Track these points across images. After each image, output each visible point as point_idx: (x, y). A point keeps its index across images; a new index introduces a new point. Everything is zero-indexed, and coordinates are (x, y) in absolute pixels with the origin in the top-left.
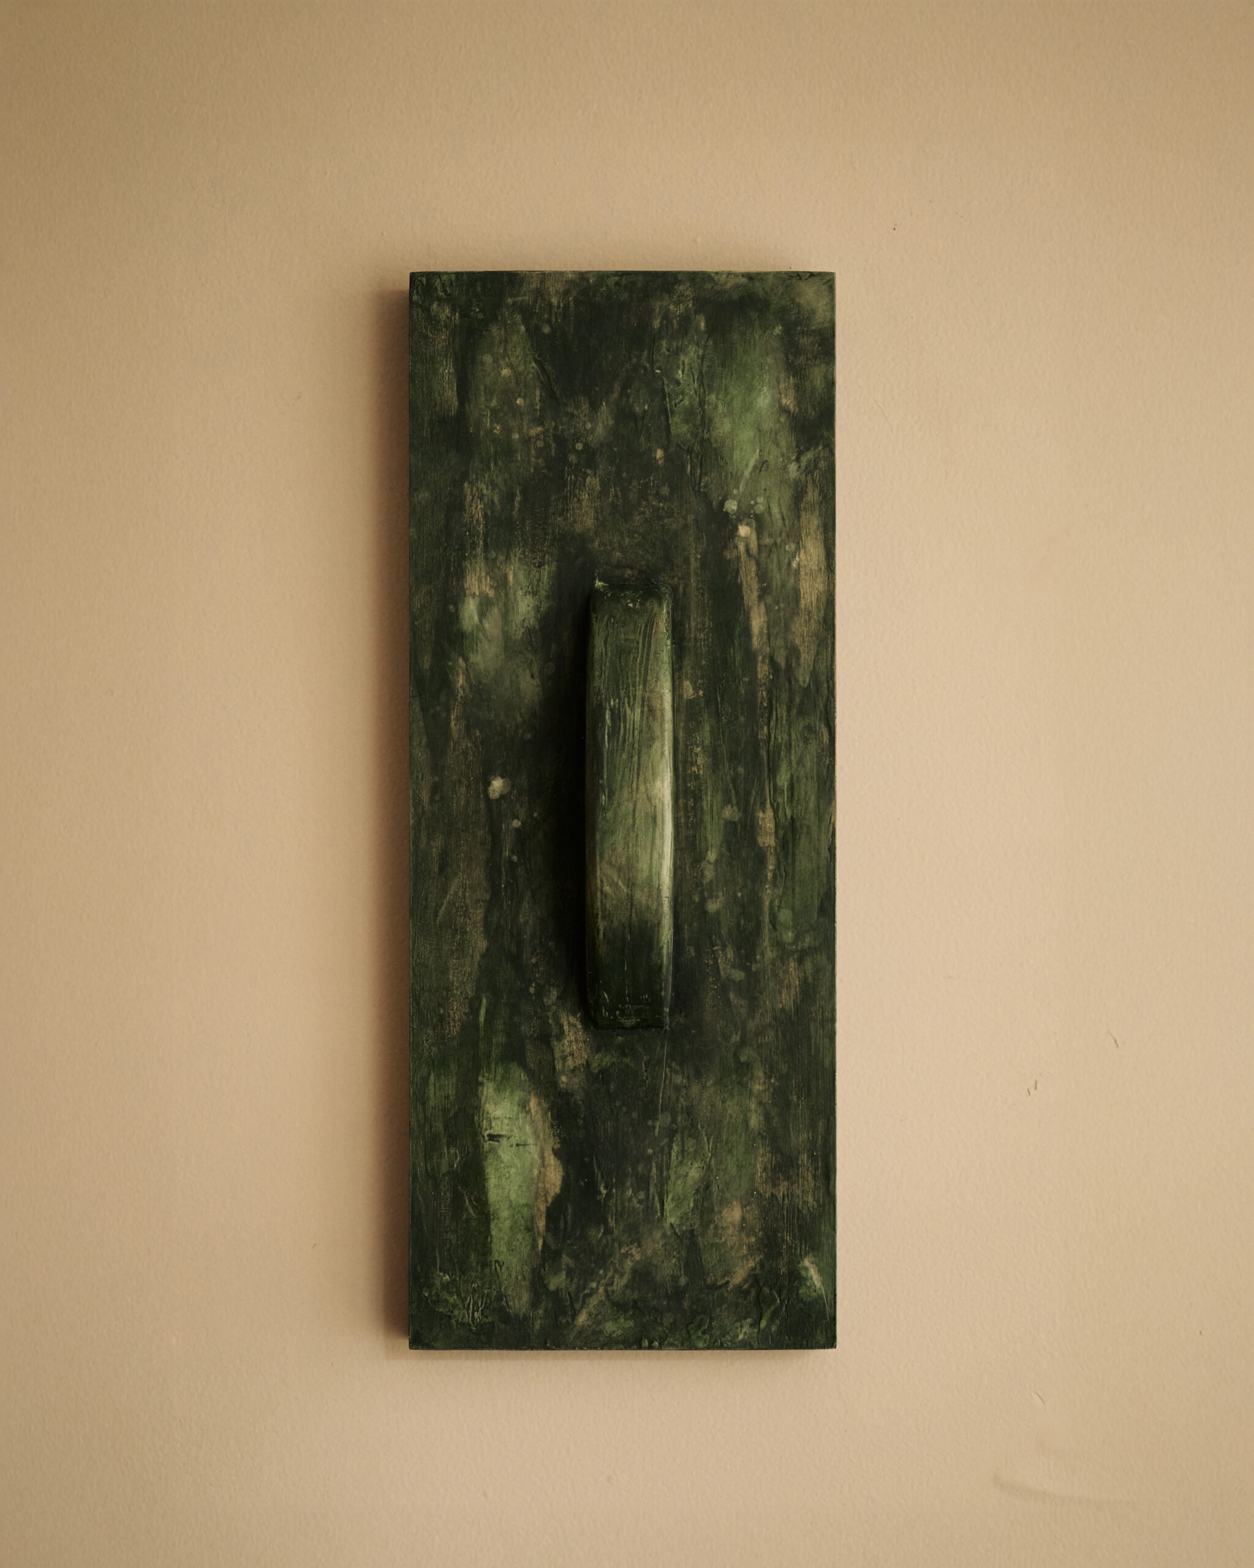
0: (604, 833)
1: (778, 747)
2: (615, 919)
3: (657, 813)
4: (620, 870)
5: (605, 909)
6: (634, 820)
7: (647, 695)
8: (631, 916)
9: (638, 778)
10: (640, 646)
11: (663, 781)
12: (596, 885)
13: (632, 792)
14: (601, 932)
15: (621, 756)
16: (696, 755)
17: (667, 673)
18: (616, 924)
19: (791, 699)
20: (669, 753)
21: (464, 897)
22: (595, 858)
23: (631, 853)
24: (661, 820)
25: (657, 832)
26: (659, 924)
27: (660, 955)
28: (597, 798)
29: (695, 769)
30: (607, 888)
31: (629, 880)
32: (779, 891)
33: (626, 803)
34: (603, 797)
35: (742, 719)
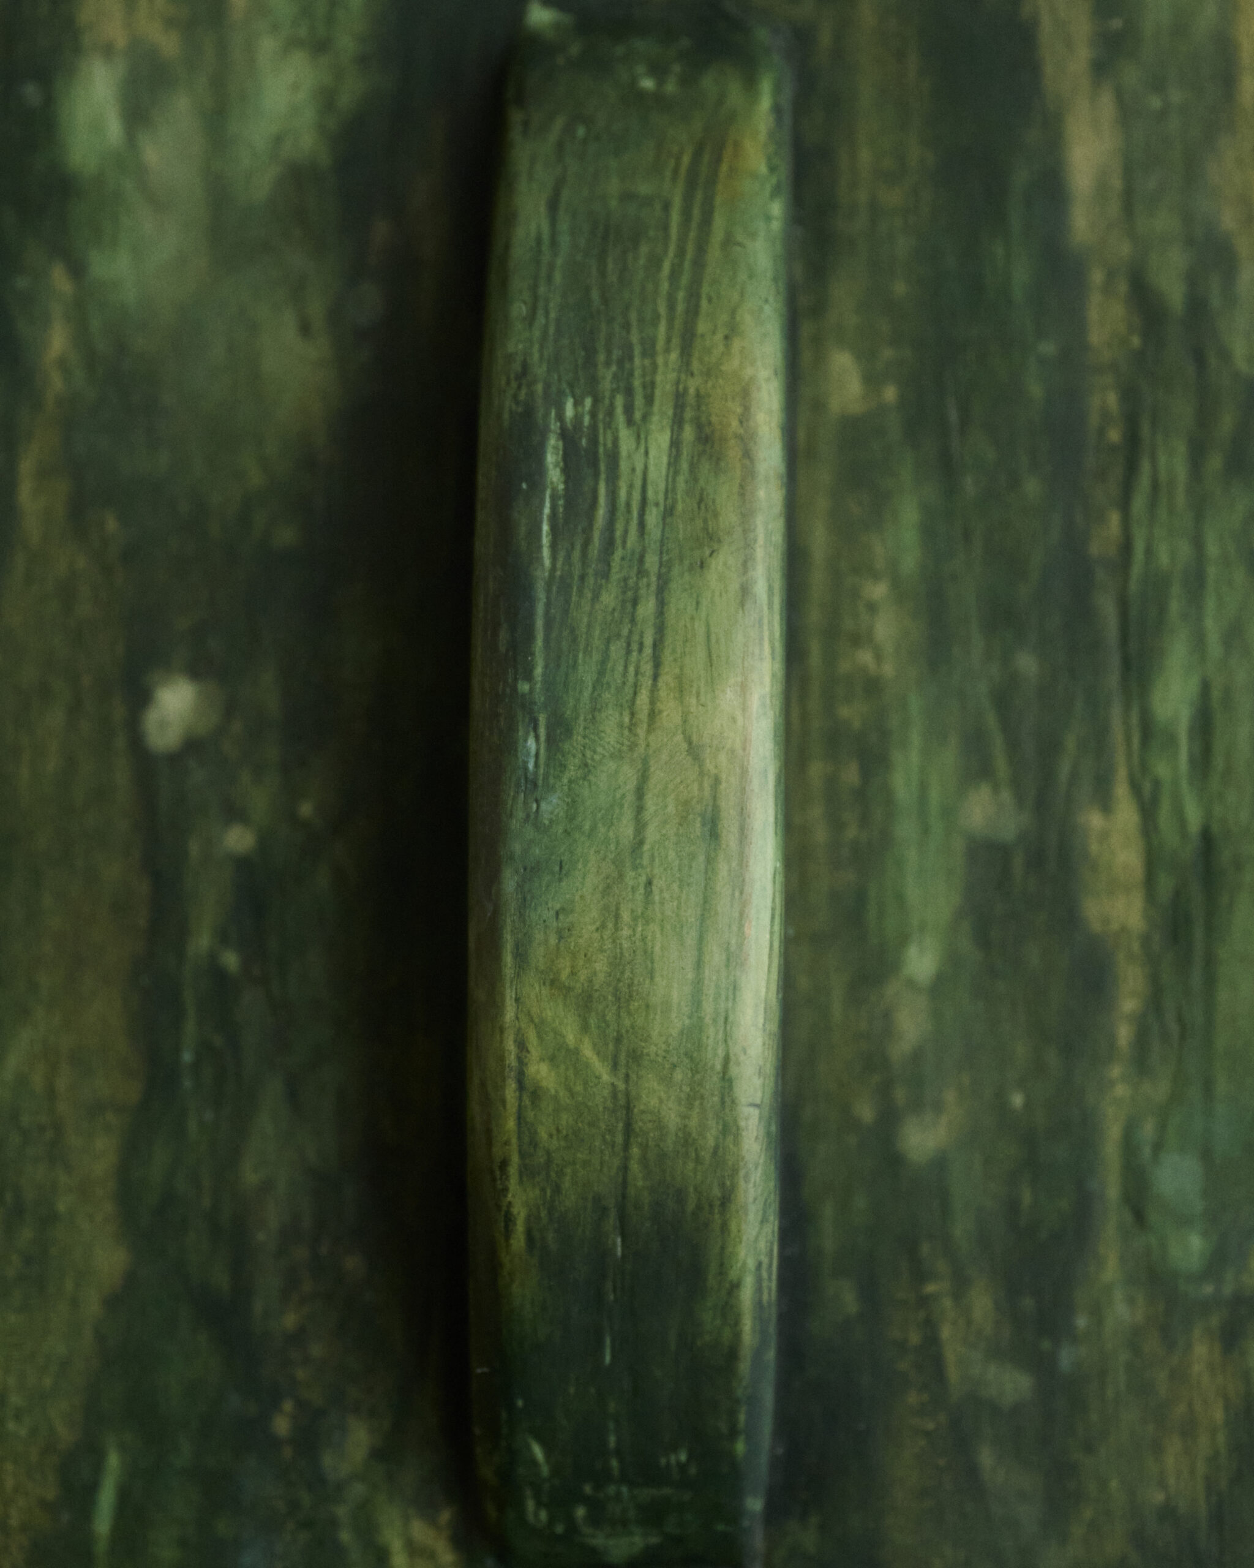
0: (533, 871)
1: (1157, 584)
2: (566, 1183)
3: (723, 804)
4: (586, 1002)
5: (534, 1143)
6: (640, 827)
7: (693, 385)
8: (625, 1168)
9: (656, 677)
10: (675, 217)
11: (744, 689)
12: (501, 1059)
13: (632, 727)
14: (520, 1228)
15: (596, 597)
16: (872, 608)
17: (768, 309)
18: (570, 1199)
19: (1205, 417)
20: (770, 589)
21: (51, 1093)
22: (497, 958)
23: (626, 945)
24: (735, 829)
25: (723, 869)
26: (726, 1200)
27: (728, 1310)
28: (508, 746)
29: (865, 657)
30: (541, 1072)
31: (618, 1040)
32: (1159, 1090)
33: (612, 765)
34: (531, 743)
35: (1033, 487)
